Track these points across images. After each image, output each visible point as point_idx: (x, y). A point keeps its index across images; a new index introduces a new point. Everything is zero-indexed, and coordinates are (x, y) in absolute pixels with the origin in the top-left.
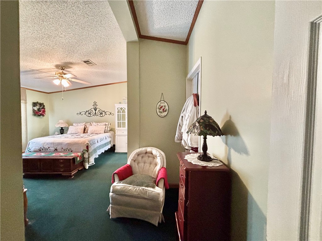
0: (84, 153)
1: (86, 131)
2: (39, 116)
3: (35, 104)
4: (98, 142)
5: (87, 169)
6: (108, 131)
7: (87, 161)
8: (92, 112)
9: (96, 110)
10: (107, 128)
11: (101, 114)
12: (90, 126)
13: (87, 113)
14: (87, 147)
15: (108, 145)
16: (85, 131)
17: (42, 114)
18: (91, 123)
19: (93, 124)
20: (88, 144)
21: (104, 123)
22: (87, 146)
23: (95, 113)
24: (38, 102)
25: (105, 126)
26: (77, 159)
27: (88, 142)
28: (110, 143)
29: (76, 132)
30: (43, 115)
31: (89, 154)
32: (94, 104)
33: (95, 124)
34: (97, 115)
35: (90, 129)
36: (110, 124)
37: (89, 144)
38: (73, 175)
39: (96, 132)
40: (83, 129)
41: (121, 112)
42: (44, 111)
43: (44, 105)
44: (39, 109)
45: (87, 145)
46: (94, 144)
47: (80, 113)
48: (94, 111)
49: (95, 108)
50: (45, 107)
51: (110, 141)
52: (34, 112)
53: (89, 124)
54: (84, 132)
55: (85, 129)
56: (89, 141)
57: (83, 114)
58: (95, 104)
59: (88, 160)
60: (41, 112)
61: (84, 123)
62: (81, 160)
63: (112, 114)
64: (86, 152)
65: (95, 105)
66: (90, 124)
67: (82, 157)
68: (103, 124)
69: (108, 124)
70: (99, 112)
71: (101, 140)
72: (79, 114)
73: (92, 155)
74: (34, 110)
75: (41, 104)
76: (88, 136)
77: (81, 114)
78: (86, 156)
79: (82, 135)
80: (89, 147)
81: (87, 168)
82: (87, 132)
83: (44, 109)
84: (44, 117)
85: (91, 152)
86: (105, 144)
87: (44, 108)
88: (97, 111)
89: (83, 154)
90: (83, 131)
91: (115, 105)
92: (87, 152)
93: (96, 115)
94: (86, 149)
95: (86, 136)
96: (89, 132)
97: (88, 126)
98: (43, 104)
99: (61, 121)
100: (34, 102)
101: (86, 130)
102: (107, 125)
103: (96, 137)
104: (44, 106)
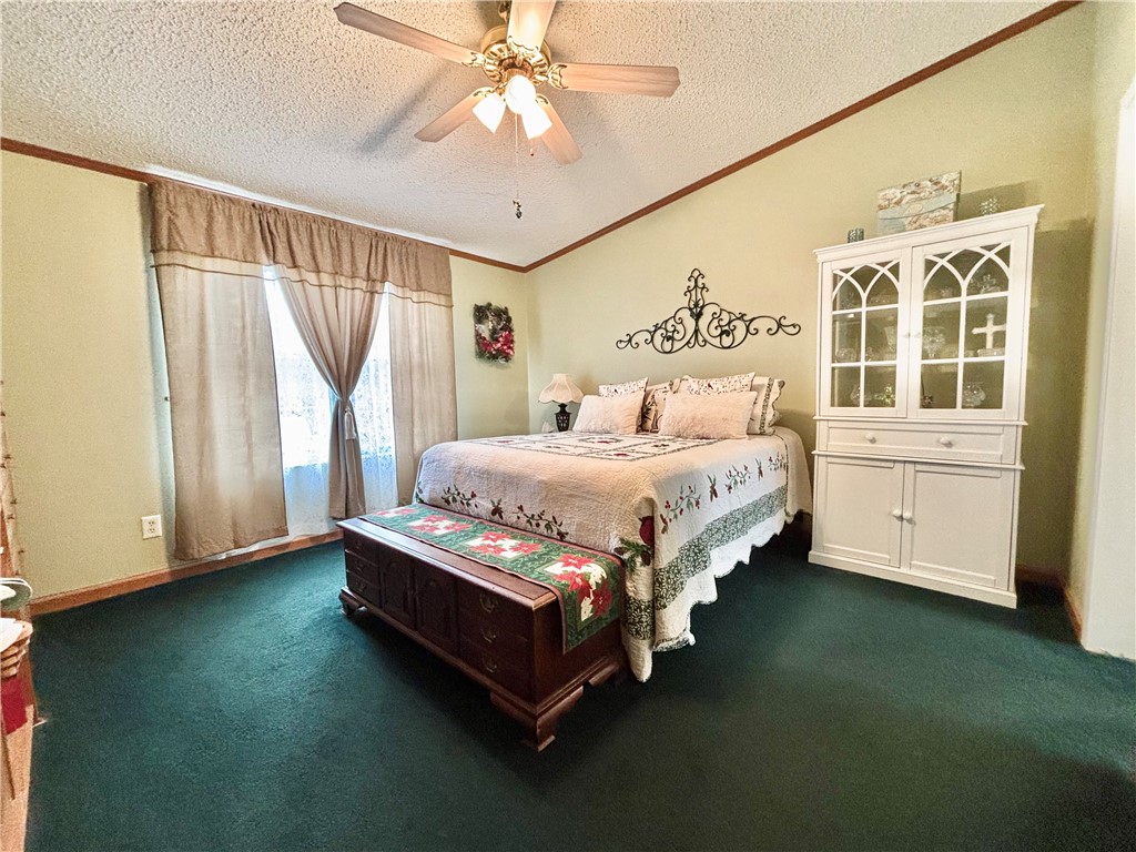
0: (623, 562)
1: (650, 423)
2: (494, 357)
3: (481, 313)
4: (714, 493)
5: (641, 683)
6: (768, 430)
7: (645, 628)
8: (679, 327)
9: (697, 316)
10: (765, 407)
11: (723, 333)
12: (670, 393)
13: (658, 338)
14: (648, 527)
15: (771, 512)
16: (645, 421)
17: (504, 351)
18: (677, 381)
19: (684, 385)
20: (651, 502)
21: (746, 380)
22: (644, 520)
23: (696, 331)
24: (490, 305)
25: (754, 393)
26: (577, 610)
27: (652, 494)
28: (784, 503)
29: (606, 426)
30: (507, 358)
31: (656, 581)
32: (692, 284)
33: (695, 386)
34: (705, 341)
35: (671, 410)
36: (782, 385)
37: (661, 510)
38: (549, 729)
39: (699, 430)
40: (639, 410)
41: (864, 296)
42: (509, 341)
43: (510, 315)
44: (494, 332)
45: (646, 513)
46: (689, 504)
47: (630, 341)
48: (690, 323)
49: (696, 305)
50: (515, 324)
51: (783, 490)
52: (478, 343)
53: (667, 385)
54: (641, 428)
55: (644, 413)
56: (657, 485)
57: (642, 343)
58: (697, 283)
59: (653, 618)
60: (499, 345)
61: (642, 383)
62: (607, 617)
63: (791, 330)
64: (639, 560)
65: (696, 286)
66: (671, 385)
67: (614, 590)
68: (738, 386)
69: (770, 386)
70: (715, 323)
71: (736, 480)
72: (623, 344)
73: (677, 588)
74: (478, 335)
75: (502, 314)
76: (656, 450)
77: (633, 342)
78: (639, 586)
79: (631, 440)
80: (659, 525)
81: (646, 672)
82: (655, 429)
83: (511, 330)
84: (510, 363)
85: (674, 568)
86: (755, 505)
87: (508, 328)
88: (703, 322)
89: (620, 571)
90: (634, 420)
91: (820, 258)
92: (646, 562)
93: (700, 339)
94: (641, 542)
95: (649, 449)
96: (662, 425)
97: (659, 396)
98: (505, 311)
99: (560, 378)
100: (480, 304)
101: (652, 416)
102: (764, 392)
103: (699, 458)
104: (509, 320)
